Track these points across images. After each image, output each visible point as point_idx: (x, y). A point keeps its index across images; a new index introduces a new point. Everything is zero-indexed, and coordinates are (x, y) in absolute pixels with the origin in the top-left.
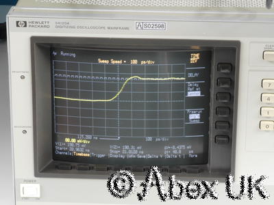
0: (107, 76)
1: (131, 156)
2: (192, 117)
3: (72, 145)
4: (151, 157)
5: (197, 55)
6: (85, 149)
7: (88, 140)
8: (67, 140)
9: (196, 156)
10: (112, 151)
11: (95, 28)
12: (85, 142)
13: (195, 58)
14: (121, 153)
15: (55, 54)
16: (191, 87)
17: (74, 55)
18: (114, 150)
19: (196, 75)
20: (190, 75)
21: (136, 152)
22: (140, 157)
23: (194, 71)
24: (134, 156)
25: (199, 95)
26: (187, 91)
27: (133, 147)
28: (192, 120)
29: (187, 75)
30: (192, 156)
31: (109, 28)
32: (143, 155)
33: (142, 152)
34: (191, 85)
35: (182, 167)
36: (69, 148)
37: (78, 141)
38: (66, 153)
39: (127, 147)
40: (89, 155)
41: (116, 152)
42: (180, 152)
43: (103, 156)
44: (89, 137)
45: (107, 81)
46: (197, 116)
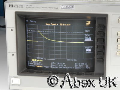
0: (50, 31)
1: (60, 67)
2: (87, 50)
3: (35, 62)
4: (69, 68)
5: (89, 22)
6: (40, 64)
7: (42, 60)
8: (33, 60)
9: (89, 68)
10: (52, 65)
11: (43, 8)
12: (40, 61)
13: (88, 23)
14: (56, 66)
15: (27, 21)
16: (87, 37)
17: (35, 22)
18: (53, 64)
19: (89, 31)
20: (86, 31)
21: (62, 66)
22: (65, 68)
23: (88, 29)
24: (62, 68)
25: (90, 40)
26: (85, 38)
27: (61, 63)
28: (88, 51)
29: (85, 31)
30: (87, 68)
31: (49, 8)
32: (65, 67)
33: (65, 66)
34: (87, 35)
35: (83, 73)
36: (33, 63)
37: (38, 60)
38: (33, 66)
39: (59, 63)
40: (42, 67)
41: (54, 65)
42: (82, 66)
43: (48, 67)
44: (42, 58)
45: (50, 33)
46: (90, 50)
